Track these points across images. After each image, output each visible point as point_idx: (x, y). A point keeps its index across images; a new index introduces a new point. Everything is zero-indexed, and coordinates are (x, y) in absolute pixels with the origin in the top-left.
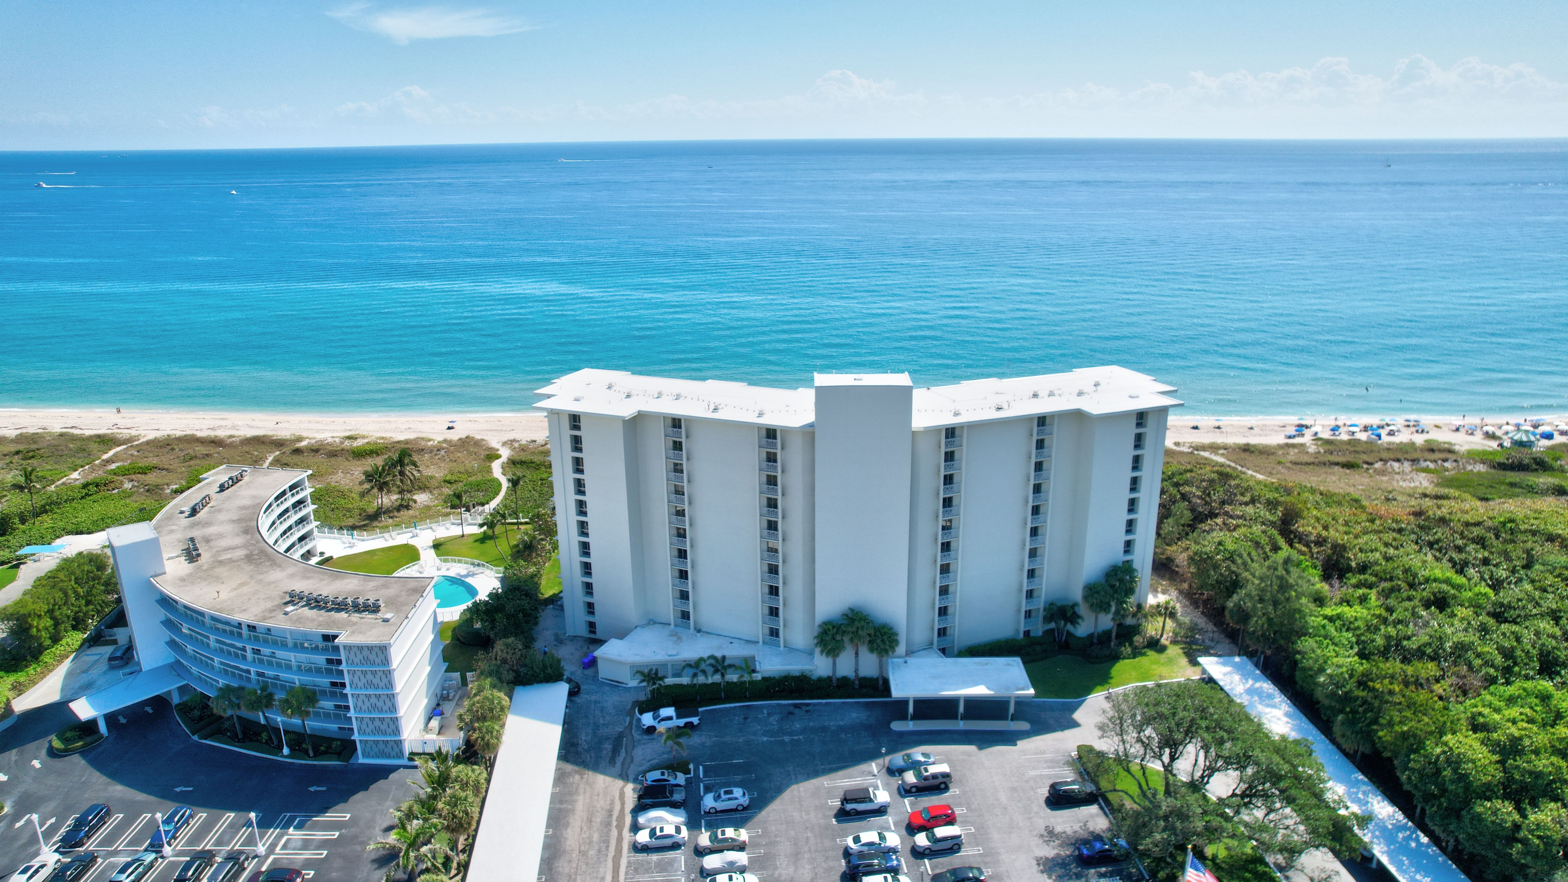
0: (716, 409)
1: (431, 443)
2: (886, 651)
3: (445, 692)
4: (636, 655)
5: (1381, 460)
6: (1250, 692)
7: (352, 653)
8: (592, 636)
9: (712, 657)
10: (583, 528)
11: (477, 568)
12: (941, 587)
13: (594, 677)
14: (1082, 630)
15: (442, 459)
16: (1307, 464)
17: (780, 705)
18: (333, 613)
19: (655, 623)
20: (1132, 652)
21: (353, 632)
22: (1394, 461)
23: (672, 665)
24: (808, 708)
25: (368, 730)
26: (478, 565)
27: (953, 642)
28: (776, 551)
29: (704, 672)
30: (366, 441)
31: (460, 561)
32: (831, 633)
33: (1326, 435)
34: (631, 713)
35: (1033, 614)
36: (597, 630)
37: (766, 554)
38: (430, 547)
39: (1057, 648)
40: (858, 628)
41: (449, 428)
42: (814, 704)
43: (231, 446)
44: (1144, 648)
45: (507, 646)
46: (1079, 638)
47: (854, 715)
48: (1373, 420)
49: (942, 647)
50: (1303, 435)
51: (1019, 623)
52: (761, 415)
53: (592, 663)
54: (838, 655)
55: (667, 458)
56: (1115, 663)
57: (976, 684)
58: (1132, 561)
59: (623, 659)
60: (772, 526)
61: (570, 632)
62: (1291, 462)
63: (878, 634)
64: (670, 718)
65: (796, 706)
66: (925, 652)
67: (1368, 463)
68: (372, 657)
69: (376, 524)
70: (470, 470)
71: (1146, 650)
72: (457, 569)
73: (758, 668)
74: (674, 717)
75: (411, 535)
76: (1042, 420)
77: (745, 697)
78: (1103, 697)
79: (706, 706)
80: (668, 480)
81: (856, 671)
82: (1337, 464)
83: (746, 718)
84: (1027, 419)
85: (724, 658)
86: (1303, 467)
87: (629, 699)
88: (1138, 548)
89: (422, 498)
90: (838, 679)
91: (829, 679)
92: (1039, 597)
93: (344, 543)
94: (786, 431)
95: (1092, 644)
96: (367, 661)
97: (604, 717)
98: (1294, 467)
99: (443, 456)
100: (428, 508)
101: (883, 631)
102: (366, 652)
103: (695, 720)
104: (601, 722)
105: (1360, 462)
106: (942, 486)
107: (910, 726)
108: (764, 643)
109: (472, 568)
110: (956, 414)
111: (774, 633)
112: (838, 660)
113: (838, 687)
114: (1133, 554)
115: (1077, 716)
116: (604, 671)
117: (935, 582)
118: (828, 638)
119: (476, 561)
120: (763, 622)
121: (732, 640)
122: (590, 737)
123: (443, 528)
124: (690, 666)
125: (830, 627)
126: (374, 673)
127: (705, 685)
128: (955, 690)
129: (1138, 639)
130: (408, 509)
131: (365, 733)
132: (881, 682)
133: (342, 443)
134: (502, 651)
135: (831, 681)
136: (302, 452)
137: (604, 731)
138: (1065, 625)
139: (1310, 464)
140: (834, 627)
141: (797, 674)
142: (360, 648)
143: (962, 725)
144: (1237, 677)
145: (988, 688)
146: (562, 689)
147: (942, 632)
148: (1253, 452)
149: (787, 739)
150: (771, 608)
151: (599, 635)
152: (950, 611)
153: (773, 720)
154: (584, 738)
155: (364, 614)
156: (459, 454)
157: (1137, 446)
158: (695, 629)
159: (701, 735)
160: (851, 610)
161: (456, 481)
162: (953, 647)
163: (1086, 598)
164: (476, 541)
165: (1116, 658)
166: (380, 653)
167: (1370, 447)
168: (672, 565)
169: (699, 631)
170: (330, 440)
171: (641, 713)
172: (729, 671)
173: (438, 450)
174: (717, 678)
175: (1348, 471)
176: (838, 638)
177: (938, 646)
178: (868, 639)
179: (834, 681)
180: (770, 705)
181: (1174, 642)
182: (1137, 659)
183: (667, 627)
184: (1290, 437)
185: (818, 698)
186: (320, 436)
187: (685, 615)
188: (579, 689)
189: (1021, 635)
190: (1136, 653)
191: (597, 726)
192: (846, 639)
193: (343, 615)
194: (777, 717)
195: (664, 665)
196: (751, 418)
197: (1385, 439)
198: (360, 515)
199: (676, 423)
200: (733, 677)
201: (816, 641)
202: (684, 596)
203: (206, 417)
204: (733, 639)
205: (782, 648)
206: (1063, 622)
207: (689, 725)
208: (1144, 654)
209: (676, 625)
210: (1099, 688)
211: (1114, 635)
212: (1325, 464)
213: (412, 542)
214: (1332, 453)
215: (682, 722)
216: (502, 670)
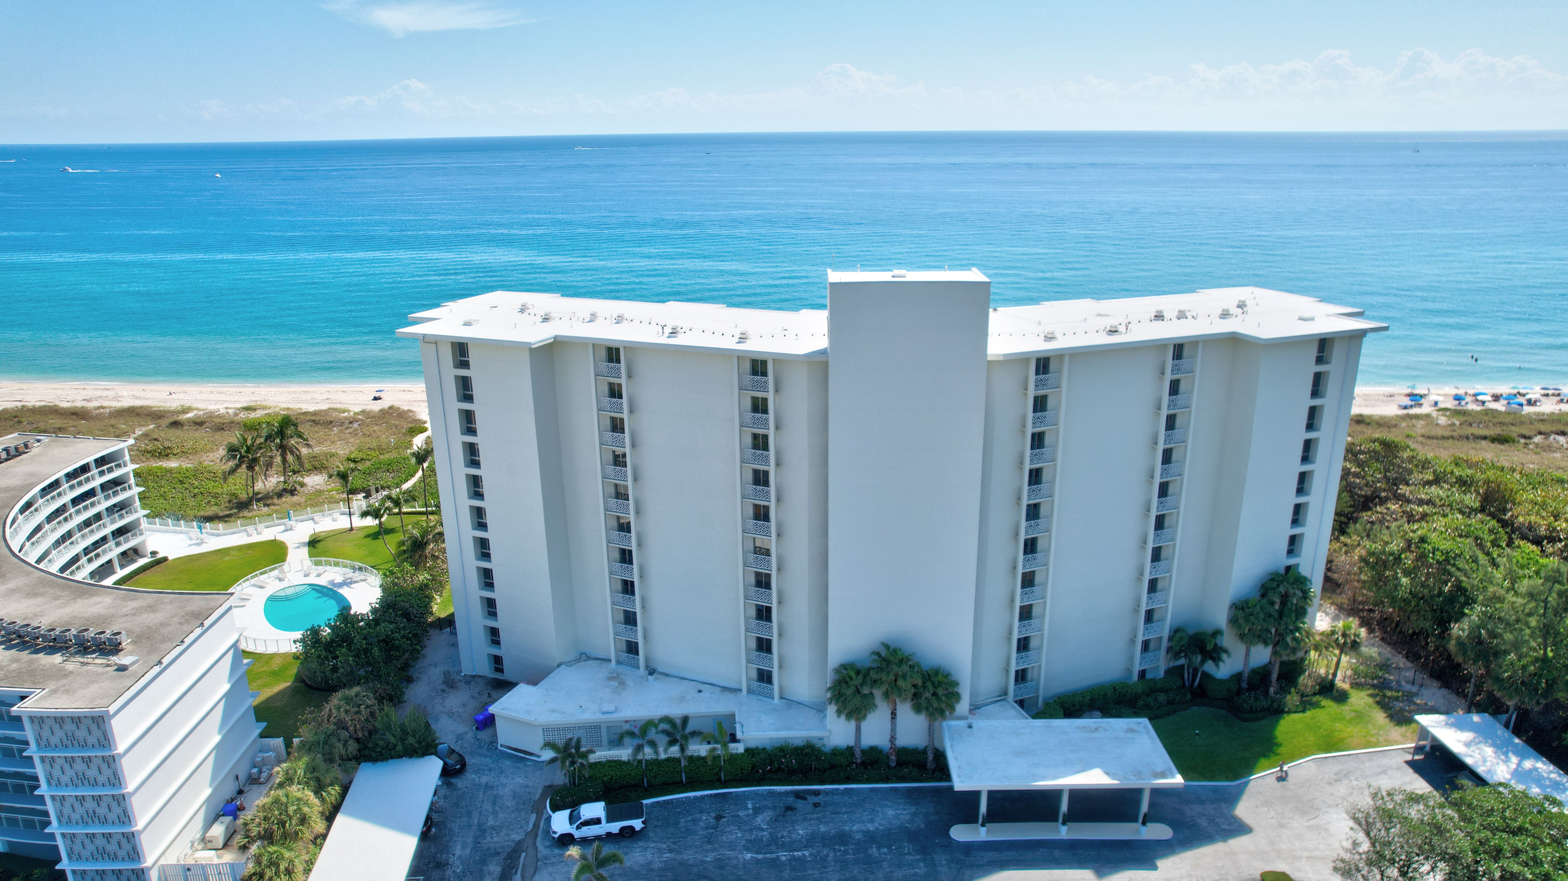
0: (674, 333)
1: (346, 414)
2: (942, 712)
3: (255, 770)
4: (553, 711)
5: (1540, 433)
6: (1518, 774)
7: (46, 727)
8: (498, 676)
9: (667, 719)
10: (479, 518)
11: (357, 573)
12: (1022, 608)
13: (492, 742)
14: (1224, 670)
15: (355, 434)
16: (1444, 438)
17: (772, 793)
18: (41, 655)
19: (588, 658)
20: (1302, 702)
21: (54, 691)
22: (1558, 434)
23: (608, 727)
24: (816, 799)
25: (85, 853)
26: (360, 569)
27: (1037, 689)
28: (767, 553)
29: (653, 744)
30: (267, 412)
31: (336, 564)
32: (854, 683)
33: (1451, 404)
34: (538, 809)
35: (1152, 645)
36: (505, 668)
37: (752, 556)
38: (304, 544)
39: (1189, 697)
40: (896, 676)
41: (376, 399)
42: (827, 793)
43: (99, 418)
44: (1315, 694)
45: (348, 700)
46: (1221, 681)
47: (890, 812)
48: (1504, 389)
49: (1018, 698)
50: (1420, 405)
51: (1131, 659)
52: (743, 339)
53: (489, 721)
54: (864, 717)
55: (599, 410)
56: (1277, 722)
57: (1086, 766)
58: (1297, 565)
59: (531, 718)
60: (761, 514)
61: (467, 669)
62: (1423, 436)
63: (929, 684)
64: (598, 821)
65: (798, 795)
66: (996, 707)
67: (1525, 437)
68: (81, 734)
69: (246, 513)
70: (384, 446)
71: (1316, 699)
72: (330, 575)
73: (739, 735)
74: (604, 820)
75: (282, 528)
76: (1179, 349)
77: (719, 780)
78: (1274, 778)
79: (657, 796)
80: (601, 444)
81: (893, 739)
82: (1485, 438)
83: (718, 818)
84: (1158, 346)
85: (685, 720)
86: (1440, 442)
87: (537, 782)
88: (1307, 547)
89: (315, 481)
90: (863, 752)
91: (850, 750)
92: (1162, 620)
93: (191, 539)
94: (782, 360)
95: (1240, 691)
96: (71, 742)
97: (495, 813)
98: (1429, 442)
99: (356, 430)
100: (319, 492)
101: (936, 680)
102: (69, 727)
103: (637, 824)
104: (491, 822)
105: (1514, 435)
106: (1028, 451)
107: (981, 834)
108: (750, 691)
109: (349, 573)
110: (1049, 338)
111: (765, 677)
112: (864, 725)
113: (864, 764)
114: (1298, 556)
115: (1243, 810)
116: (506, 736)
117: (1012, 601)
118: (849, 692)
119: (358, 564)
120: (748, 661)
121: (701, 687)
122: (468, 851)
123: (329, 518)
124: (631, 734)
125: (853, 674)
126: (88, 761)
127: (657, 762)
128: (1055, 777)
129: (1304, 680)
130: (293, 495)
131: (79, 858)
132: (930, 757)
133: (236, 415)
134: (338, 708)
135: (853, 755)
136: (182, 425)
137: (492, 841)
138: (1203, 662)
139: (1448, 438)
140: (858, 672)
141: (800, 743)
142: (60, 720)
143: (1064, 832)
144: (1489, 751)
145: (1107, 774)
146: (433, 766)
147: (1021, 676)
148: (1369, 424)
149: (784, 856)
150: (760, 640)
151: (508, 675)
152: (1033, 644)
153: (761, 820)
154: (458, 852)
155: (89, 658)
156: (375, 428)
157: (1316, 393)
158: (647, 667)
159: (645, 849)
160: (886, 646)
161: (362, 459)
162: (1037, 697)
163: (1233, 621)
164: (368, 536)
165: (1277, 711)
166: (94, 727)
167: (1514, 418)
168: (611, 573)
169: (652, 672)
170: (222, 411)
171: (555, 808)
172: (691, 740)
173: (351, 423)
174: (674, 751)
175: (1502, 447)
176: (866, 691)
177: (1015, 696)
178: (913, 690)
179: (858, 754)
180: (756, 793)
181: (1356, 685)
182: (1308, 713)
183: (605, 664)
184: (1405, 408)
185: (833, 782)
186: (212, 407)
187: (632, 648)
188: (464, 765)
189: (1135, 677)
190: (1306, 705)
191: (482, 831)
192: (878, 693)
193: (57, 658)
194: (767, 815)
195: (594, 728)
196: (730, 343)
197: (1527, 409)
198: (230, 501)
199: (613, 354)
200: (698, 749)
201: (829, 695)
202: (630, 619)
203: (87, 387)
204: (702, 685)
205: (776, 700)
206: (1199, 657)
207: (628, 833)
208: (1316, 705)
209: (619, 662)
210: (1263, 761)
211: (1274, 676)
212: (1467, 438)
213: (281, 537)
214: (1470, 425)
215: (615, 827)
216: (334, 740)
